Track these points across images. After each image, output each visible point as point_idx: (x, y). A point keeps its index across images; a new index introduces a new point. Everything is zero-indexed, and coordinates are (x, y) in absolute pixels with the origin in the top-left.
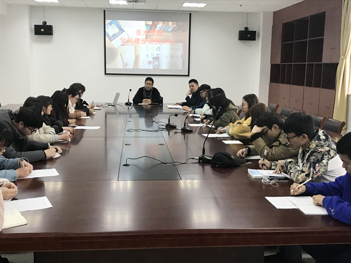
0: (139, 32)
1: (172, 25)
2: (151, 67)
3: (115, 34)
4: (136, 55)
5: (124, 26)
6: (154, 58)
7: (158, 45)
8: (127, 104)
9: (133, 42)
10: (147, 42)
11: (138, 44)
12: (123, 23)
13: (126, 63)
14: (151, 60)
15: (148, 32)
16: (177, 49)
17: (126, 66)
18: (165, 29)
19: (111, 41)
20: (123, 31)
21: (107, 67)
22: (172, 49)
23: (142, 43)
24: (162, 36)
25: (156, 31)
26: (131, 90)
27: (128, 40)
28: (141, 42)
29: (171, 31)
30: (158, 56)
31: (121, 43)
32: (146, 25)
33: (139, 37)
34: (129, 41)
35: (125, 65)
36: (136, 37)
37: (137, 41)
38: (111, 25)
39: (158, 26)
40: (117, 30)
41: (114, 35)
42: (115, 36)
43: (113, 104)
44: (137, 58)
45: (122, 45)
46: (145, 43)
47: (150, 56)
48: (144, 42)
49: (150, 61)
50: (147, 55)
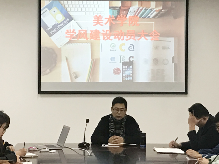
0: (98, 20)
1: (156, 6)
2: (119, 79)
3: (58, 24)
4: (92, 60)
5: (72, 9)
6: (124, 64)
7: (131, 41)
8: (81, 146)
9: (89, 36)
10: (112, 37)
11: (96, 39)
12: (70, 6)
13: (75, 73)
14: (120, 66)
15: (113, 20)
16: (164, 48)
17: (76, 77)
18: (143, 13)
19: (50, 35)
20: (71, 19)
21: (41, 81)
22: (156, 48)
23: (104, 38)
24: (138, 25)
25: (128, 17)
26: (88, 121)
27: (80, 33)
28: (101, 37)
29: (154, 17)
30: (131, 59)
31: (68, 40)
32: (110, 8)
33: (99, 28)
34: (81, 35)
35: (73, 77)
36: (94, 28)
37: (95, 35)
38: (50, 9)
39: (131, 9)
40: (60, 18)
41: (55, 26)
42: (57, 27)
43: (58, 147)
44: (95, 64)
45: (69, 42)
46: (108, 38)
47: (118, 60)
48: (107, 36)
49: (118, 69)
50: (113, 59)
